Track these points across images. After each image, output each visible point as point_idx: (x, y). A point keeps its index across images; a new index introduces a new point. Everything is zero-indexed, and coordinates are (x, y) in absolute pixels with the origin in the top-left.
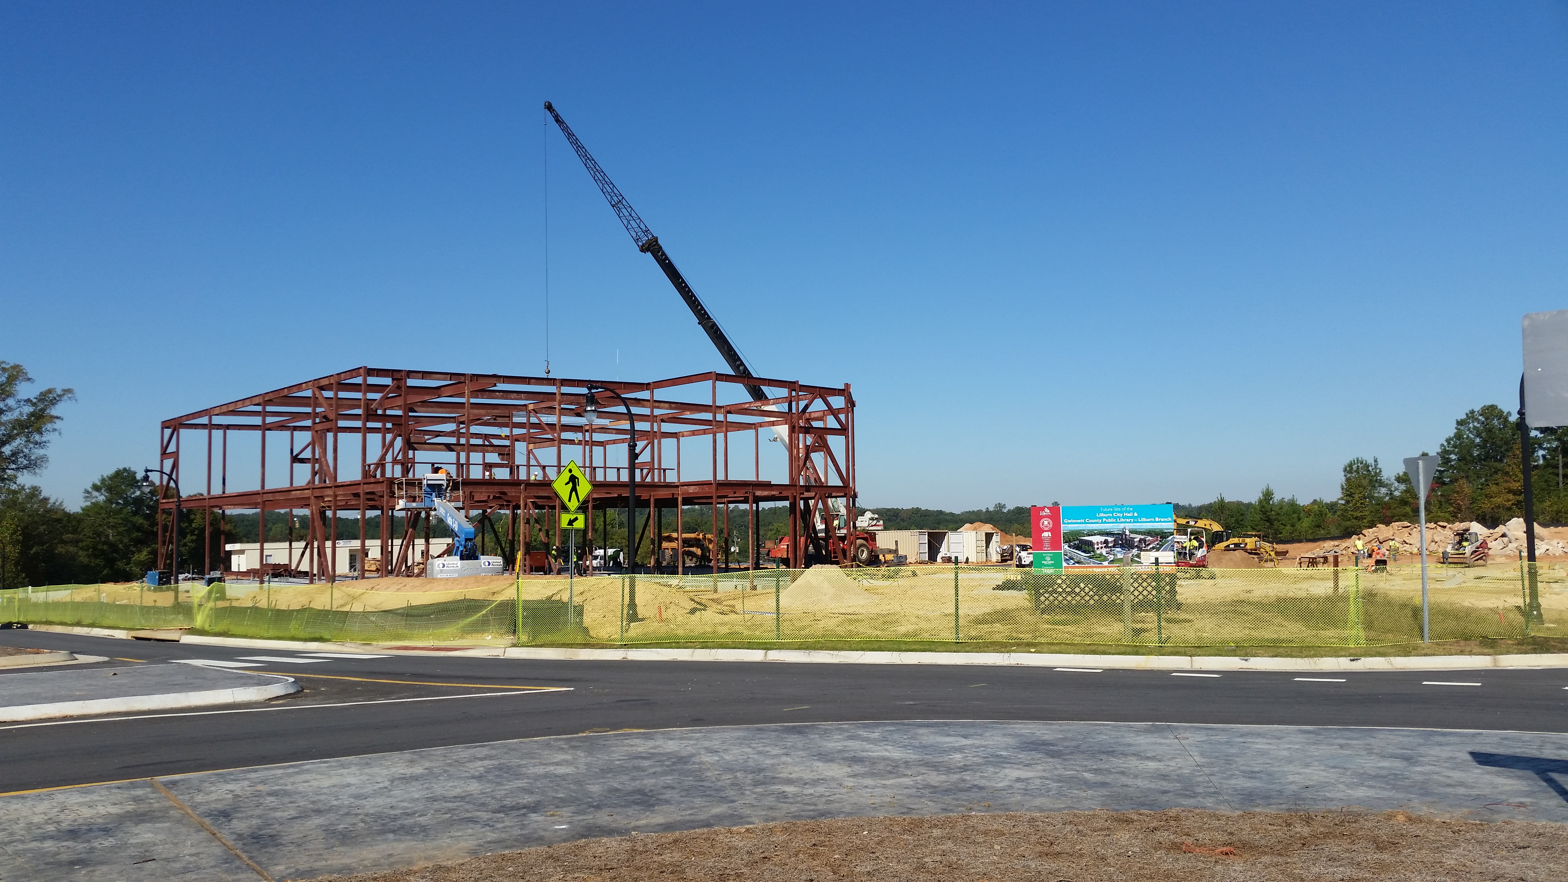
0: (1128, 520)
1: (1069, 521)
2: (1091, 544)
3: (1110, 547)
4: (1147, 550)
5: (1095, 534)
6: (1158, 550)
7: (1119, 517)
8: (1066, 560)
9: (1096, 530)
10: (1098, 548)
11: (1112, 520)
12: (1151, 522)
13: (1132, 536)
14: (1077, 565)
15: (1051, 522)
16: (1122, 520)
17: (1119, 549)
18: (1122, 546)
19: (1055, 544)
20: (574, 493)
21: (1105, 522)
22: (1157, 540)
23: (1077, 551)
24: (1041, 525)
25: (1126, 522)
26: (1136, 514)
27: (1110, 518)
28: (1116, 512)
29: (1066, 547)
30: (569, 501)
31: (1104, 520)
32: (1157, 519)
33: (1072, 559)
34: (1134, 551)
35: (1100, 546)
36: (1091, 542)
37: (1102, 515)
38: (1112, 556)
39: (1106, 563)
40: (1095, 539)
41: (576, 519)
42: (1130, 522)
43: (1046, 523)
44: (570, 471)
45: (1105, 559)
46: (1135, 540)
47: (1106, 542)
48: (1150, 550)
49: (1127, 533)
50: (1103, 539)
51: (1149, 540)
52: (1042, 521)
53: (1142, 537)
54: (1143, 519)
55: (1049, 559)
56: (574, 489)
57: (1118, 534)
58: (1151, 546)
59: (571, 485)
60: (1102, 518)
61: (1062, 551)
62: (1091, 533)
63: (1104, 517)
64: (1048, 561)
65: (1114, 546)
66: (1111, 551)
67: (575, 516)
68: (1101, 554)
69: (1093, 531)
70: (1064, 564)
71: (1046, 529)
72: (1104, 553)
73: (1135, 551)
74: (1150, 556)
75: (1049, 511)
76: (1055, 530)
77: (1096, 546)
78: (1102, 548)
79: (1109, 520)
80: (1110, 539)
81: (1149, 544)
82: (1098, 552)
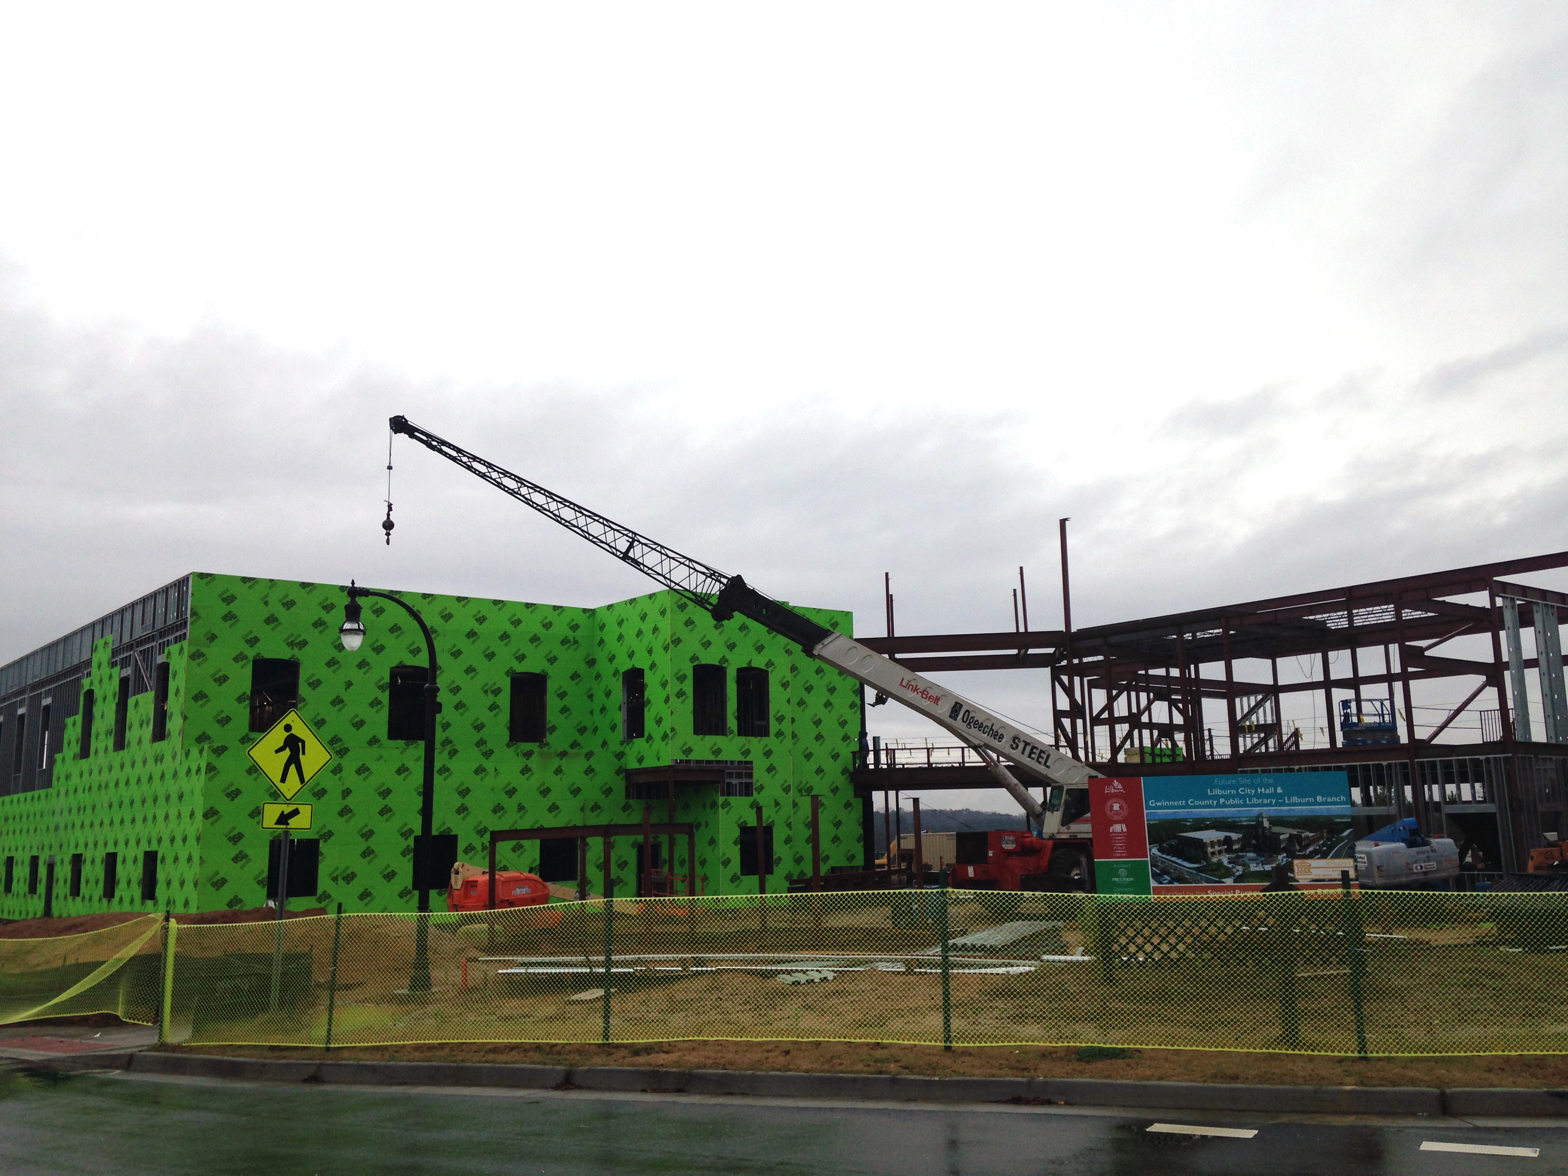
0: (1265, 801)
1: (1159, 804)
2: (1199, 843)
3: (1236, 851)
4: (1305, 857)
5: (1207, 828)
6: (1324, 856)
7: (1250, 797)
8: (1156, 876)
9: (1208, 819)
10: (1213, 853)
11: (1237, 801)
12: (1308, 804)
13: (1276, 829)
14: (1176, 884)
15: (1125, 806)
16: (1255, 801)
17: (1251, 855)
18: (1257, 850)
19: (1134, 847)
20: (293, 768)
21: (1224, 806)
22: (1321, 838)
23: (1174, 859)
24: (1108, 813)
25: (1262, 805)
26: (1279, 790)
27: (1233, 797)
28: (1242, 786)
29: (1155, 851)
30: (283, 780)
31: (1222, 801)
32: (1319, 798)
33: (1168, 873)
34: (1280, 857)
35: (1217, 848)
36: (1200, 841)
37: (1218, 792)
38: (1240, 868)
39: (1229, 882)
40: (1208, 836)
41: (296, 812)
42: (1270, 805)
43: (1116, 807)
44: (288, 728)
45: (1228, 873)
46: (1282, 837)
47: (1227, 841)
48: (1311, 856)
49: (1266, 824)
50: (1220, 835)
51: (1307, 837)
52: (1109, 804)
53: (1295, 832)
54: (1295, 799)
55: (1122, 872)
56: (294, 760)
57: (1248, 826)
58: (1311, 849)
59: (287, 753)
60: (1217, 797)
61: (1149, 859)
62: (1200, 825)
63: (1222, 796)
64: (1123, 877)
65: (1242, 849)
66: (1238, 857)
67: (292, 808)
68: (1220, 864)
69: (1203, 820)
70: (1153, 883)
71: (1116, 818)
72: (1225, 862)
73: (1282, 858)
74: (1309, 867)
75: (1120, 787)
76: (1133, 817)
77: (1210, 850)
78: (1220, 852)
79: (1231, 802)
80: (1235, 836)
81: (1308, 846)
82: (1214, 860)
